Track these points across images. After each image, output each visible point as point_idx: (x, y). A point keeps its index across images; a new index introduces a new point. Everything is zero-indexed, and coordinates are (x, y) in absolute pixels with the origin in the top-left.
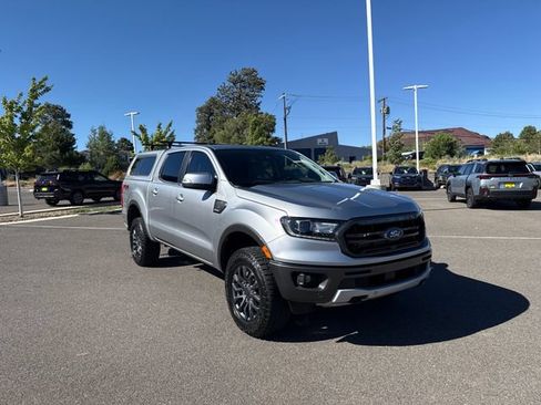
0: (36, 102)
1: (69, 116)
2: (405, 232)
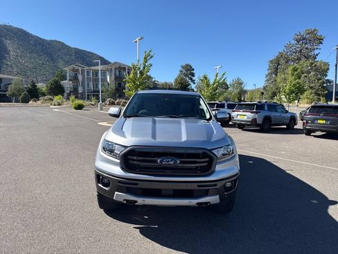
0: (147, 64)
1: (193, 70)
2: (181, 162)
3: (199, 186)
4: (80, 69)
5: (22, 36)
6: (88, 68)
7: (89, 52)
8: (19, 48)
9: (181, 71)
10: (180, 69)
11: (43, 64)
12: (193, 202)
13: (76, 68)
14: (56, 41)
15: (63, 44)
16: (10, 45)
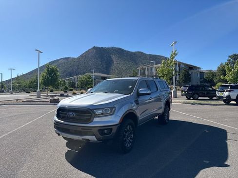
3: (82, 129)
4: (146, 67)
5: (120, 52)
6: (151, 66)
7: (158, 56)
8: (118, 59)
9: (229, 60)
10: (228, 58)
11: (131, 66)
12: (80, 138)
13: (144, 67)
14: (138, 52)
15: (142, 53)
16: (114, 58)
